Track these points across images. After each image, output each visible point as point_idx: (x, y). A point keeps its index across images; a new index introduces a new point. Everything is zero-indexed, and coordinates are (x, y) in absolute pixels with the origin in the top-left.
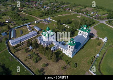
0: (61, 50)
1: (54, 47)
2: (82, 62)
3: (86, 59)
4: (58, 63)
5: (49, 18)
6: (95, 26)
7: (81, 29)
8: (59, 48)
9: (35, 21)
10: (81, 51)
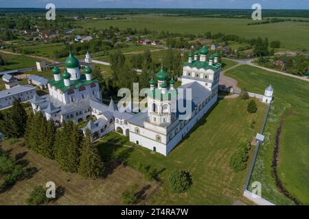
0: (124, 133)
1: (97, 125)
2: (209, 165)
3: (221, 155)
4: (108, 182)
5: (87, 56)
6: (228, 70)
7: (190, 61)
8: (117, 125)
9: (38, 64)
10: (198, 131)
